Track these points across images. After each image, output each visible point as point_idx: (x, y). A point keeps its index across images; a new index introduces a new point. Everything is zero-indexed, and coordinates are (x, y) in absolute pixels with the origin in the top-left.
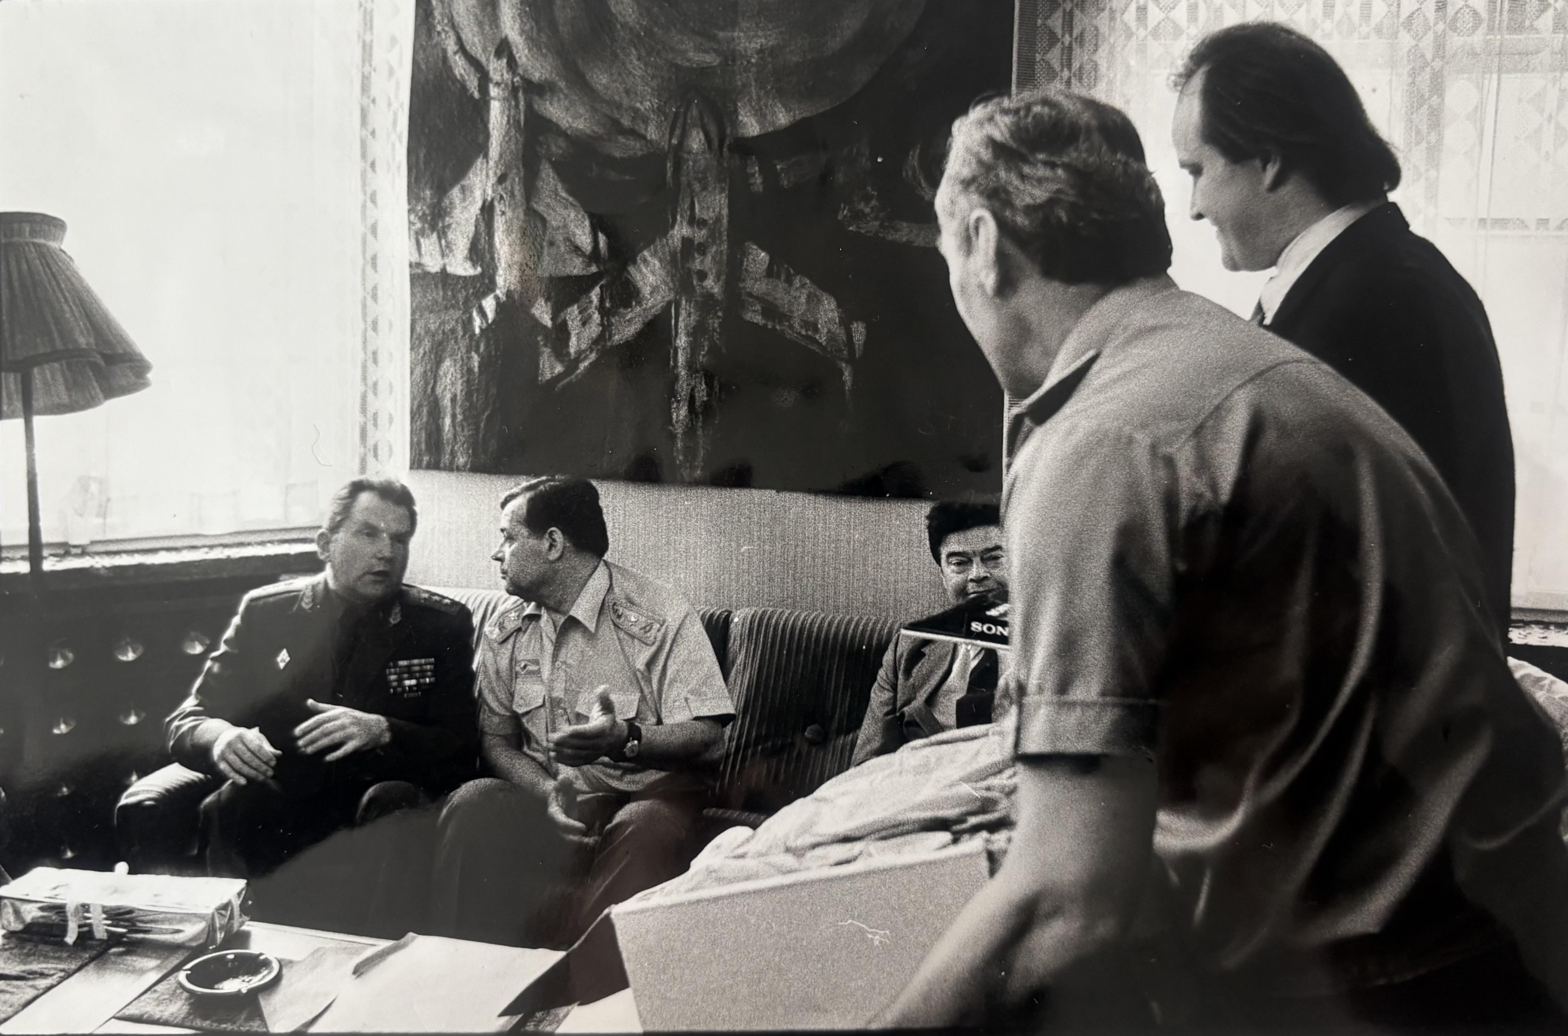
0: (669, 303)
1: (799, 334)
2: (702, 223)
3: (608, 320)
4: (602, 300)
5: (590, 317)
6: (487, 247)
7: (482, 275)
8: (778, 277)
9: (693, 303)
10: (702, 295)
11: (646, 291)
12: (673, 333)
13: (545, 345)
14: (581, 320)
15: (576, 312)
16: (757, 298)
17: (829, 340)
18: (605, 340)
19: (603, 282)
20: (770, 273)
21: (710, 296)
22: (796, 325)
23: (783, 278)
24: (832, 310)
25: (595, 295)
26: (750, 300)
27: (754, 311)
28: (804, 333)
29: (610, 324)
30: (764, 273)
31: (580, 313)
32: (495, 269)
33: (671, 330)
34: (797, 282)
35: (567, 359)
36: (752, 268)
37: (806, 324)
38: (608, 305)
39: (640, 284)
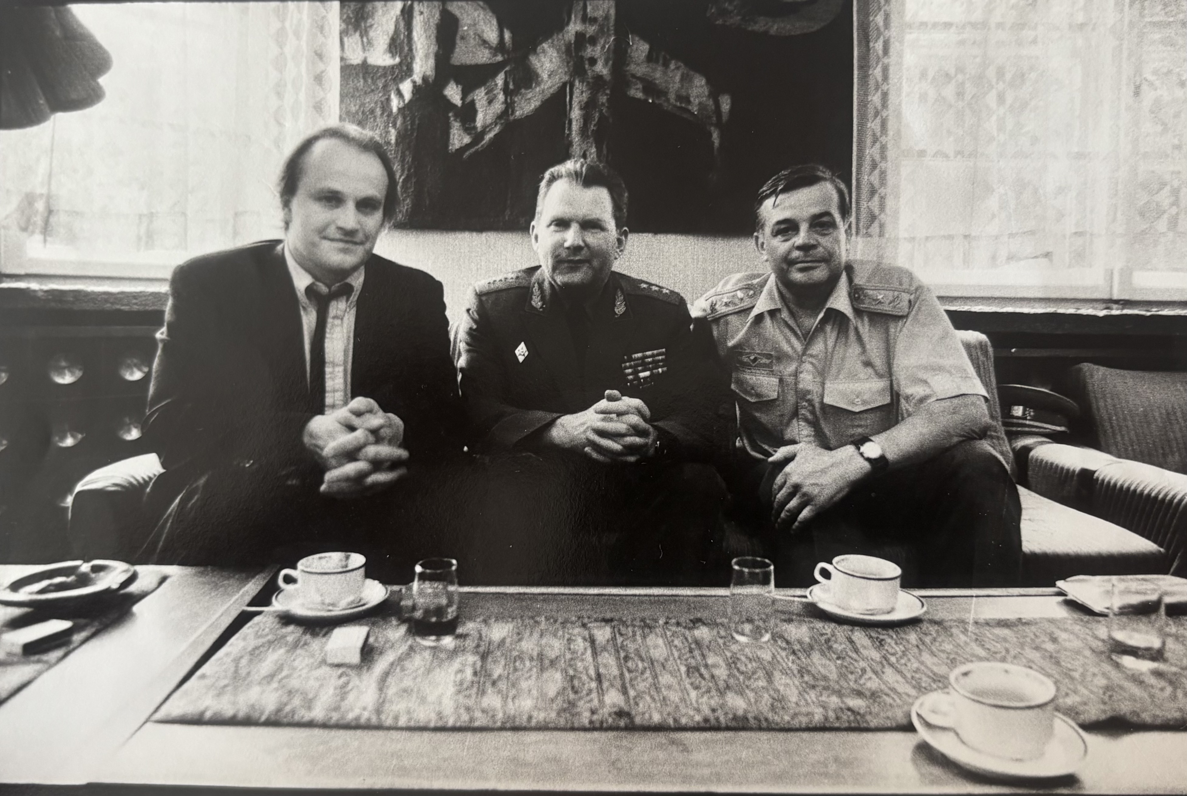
0: (564, 85)
1: (675, 106)
2: (593, 20)
3: (511, 99)
4: (506, 83)
5: (495, 96)
6: (405, 40)
7: (401, 63)
8: (657, 61)
9: (585, 84)
10: (593, 78)
11: (545, 76)
12: (568, 107)
13: (455, 120)
14: (487, 99)
15: (483, 94)
16: (639, 78)
17: (699, 110)
18: (508, 116)
19: (507, 69)
20: (650, 58)
21: (599, 78)
22: (672, 101)
23: (661, 62)
24: (702, 86)
25: (500, 80)
26: (634, 80)
27: (637, 89)
28: (678, 104)
29: (513, 102)
30: (645, 60)
31: (486, 94)
32: (413, 58)
33: (566, 106)
34: (672, 66)
35: (473, 132)
36: (635, 55)
37: (679, 98)
38: (511, 86)
39: (539, 71)
